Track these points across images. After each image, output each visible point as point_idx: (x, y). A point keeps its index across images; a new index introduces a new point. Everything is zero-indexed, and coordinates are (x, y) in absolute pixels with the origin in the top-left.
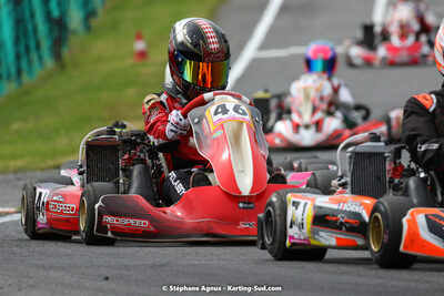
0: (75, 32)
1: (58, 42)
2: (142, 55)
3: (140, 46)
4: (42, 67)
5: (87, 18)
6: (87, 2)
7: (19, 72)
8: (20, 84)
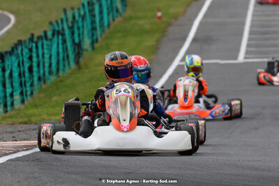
0: (86, 50)
1: (78, 55)
4: (70, 68)
5: (93, 43)
6: (93, 35)
7: (58, 70)
8: (59, 76)
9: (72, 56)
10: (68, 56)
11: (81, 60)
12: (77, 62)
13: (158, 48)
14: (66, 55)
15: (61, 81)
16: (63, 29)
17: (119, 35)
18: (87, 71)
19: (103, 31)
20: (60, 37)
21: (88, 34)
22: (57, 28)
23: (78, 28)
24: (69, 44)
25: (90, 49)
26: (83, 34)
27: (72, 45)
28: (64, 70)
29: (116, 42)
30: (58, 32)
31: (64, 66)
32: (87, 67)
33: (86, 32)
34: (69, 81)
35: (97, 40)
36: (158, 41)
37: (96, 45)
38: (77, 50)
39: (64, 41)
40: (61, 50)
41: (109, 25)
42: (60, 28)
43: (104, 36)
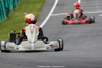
0: (11, 11)
1: (8, 13)
4: (4, 18)
6: (14, 4)
9: (5, 13)
10: (3, 14)
11: (9, 15)
12: (7, 16)
16: (1, 2)
17: (25, 4)
18: (12, 19)
19: (18, 2)
23: (7, 1)
25: (13, 10)
26: (9, 4)
32: (12, 18)
33: (11, 3)
34: (4, 24)
35: (15, 6)
36: (42, 6)
37: (15, 8)
38: (7, 11)
43: (19, 4)
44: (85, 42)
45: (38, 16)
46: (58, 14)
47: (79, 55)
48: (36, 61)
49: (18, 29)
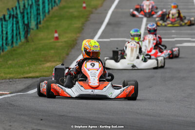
0: (33, 29)
1: (27, 32)
2: (57, 38)
3: (56, 35)
4: (21, 41)
5: (37, 24)
6: (37, 19)
7: (12, 42)
8: (13, 47)
9: (22, 33)
10: (19, 33)
11: (29, 36)
12: (26, 37)
13: (83, 29)
14: (18, 32)
15: (14, 50)
16: (17, 14)
17: (56, 19)
18: (33, 43)
19: (45, 16)
20: (15, 20)
21: (34, 18)
22: (12, 13)
23: (27, 14)
24: (21, 24)
25: (35, 28)
26: (30, 17)
27: (22, 25)
28: (16, 43)
29: (53, 23)
30: (13, 15)
31: (17, 40)
32: (33, 41)
33: (32, 16)
34: (20, 51)
35: (40, 22)
36: (83, 24)
37: (39, 26)
38: (26, 29)
39: (17, 22)
40: (15, 29)
41: (49, 12)
42: (15, 13)
43: (45, 19)
44: (151, 87)
45: (76, 40)
46: (109, 38)
47: (141, 109)
48: (70, 115)
49: (43, 59)
